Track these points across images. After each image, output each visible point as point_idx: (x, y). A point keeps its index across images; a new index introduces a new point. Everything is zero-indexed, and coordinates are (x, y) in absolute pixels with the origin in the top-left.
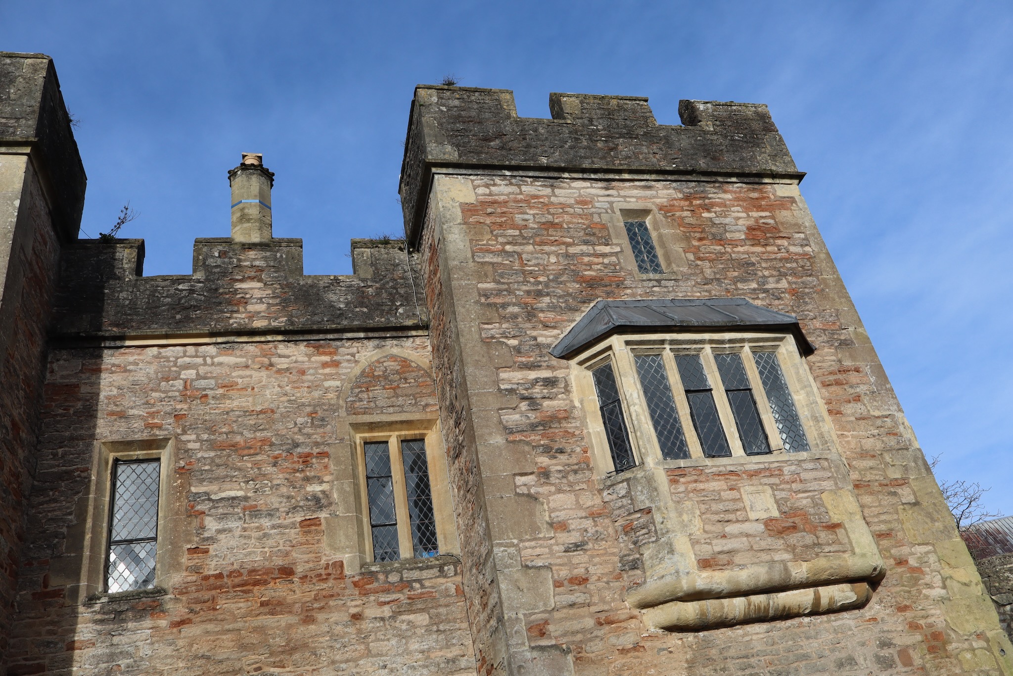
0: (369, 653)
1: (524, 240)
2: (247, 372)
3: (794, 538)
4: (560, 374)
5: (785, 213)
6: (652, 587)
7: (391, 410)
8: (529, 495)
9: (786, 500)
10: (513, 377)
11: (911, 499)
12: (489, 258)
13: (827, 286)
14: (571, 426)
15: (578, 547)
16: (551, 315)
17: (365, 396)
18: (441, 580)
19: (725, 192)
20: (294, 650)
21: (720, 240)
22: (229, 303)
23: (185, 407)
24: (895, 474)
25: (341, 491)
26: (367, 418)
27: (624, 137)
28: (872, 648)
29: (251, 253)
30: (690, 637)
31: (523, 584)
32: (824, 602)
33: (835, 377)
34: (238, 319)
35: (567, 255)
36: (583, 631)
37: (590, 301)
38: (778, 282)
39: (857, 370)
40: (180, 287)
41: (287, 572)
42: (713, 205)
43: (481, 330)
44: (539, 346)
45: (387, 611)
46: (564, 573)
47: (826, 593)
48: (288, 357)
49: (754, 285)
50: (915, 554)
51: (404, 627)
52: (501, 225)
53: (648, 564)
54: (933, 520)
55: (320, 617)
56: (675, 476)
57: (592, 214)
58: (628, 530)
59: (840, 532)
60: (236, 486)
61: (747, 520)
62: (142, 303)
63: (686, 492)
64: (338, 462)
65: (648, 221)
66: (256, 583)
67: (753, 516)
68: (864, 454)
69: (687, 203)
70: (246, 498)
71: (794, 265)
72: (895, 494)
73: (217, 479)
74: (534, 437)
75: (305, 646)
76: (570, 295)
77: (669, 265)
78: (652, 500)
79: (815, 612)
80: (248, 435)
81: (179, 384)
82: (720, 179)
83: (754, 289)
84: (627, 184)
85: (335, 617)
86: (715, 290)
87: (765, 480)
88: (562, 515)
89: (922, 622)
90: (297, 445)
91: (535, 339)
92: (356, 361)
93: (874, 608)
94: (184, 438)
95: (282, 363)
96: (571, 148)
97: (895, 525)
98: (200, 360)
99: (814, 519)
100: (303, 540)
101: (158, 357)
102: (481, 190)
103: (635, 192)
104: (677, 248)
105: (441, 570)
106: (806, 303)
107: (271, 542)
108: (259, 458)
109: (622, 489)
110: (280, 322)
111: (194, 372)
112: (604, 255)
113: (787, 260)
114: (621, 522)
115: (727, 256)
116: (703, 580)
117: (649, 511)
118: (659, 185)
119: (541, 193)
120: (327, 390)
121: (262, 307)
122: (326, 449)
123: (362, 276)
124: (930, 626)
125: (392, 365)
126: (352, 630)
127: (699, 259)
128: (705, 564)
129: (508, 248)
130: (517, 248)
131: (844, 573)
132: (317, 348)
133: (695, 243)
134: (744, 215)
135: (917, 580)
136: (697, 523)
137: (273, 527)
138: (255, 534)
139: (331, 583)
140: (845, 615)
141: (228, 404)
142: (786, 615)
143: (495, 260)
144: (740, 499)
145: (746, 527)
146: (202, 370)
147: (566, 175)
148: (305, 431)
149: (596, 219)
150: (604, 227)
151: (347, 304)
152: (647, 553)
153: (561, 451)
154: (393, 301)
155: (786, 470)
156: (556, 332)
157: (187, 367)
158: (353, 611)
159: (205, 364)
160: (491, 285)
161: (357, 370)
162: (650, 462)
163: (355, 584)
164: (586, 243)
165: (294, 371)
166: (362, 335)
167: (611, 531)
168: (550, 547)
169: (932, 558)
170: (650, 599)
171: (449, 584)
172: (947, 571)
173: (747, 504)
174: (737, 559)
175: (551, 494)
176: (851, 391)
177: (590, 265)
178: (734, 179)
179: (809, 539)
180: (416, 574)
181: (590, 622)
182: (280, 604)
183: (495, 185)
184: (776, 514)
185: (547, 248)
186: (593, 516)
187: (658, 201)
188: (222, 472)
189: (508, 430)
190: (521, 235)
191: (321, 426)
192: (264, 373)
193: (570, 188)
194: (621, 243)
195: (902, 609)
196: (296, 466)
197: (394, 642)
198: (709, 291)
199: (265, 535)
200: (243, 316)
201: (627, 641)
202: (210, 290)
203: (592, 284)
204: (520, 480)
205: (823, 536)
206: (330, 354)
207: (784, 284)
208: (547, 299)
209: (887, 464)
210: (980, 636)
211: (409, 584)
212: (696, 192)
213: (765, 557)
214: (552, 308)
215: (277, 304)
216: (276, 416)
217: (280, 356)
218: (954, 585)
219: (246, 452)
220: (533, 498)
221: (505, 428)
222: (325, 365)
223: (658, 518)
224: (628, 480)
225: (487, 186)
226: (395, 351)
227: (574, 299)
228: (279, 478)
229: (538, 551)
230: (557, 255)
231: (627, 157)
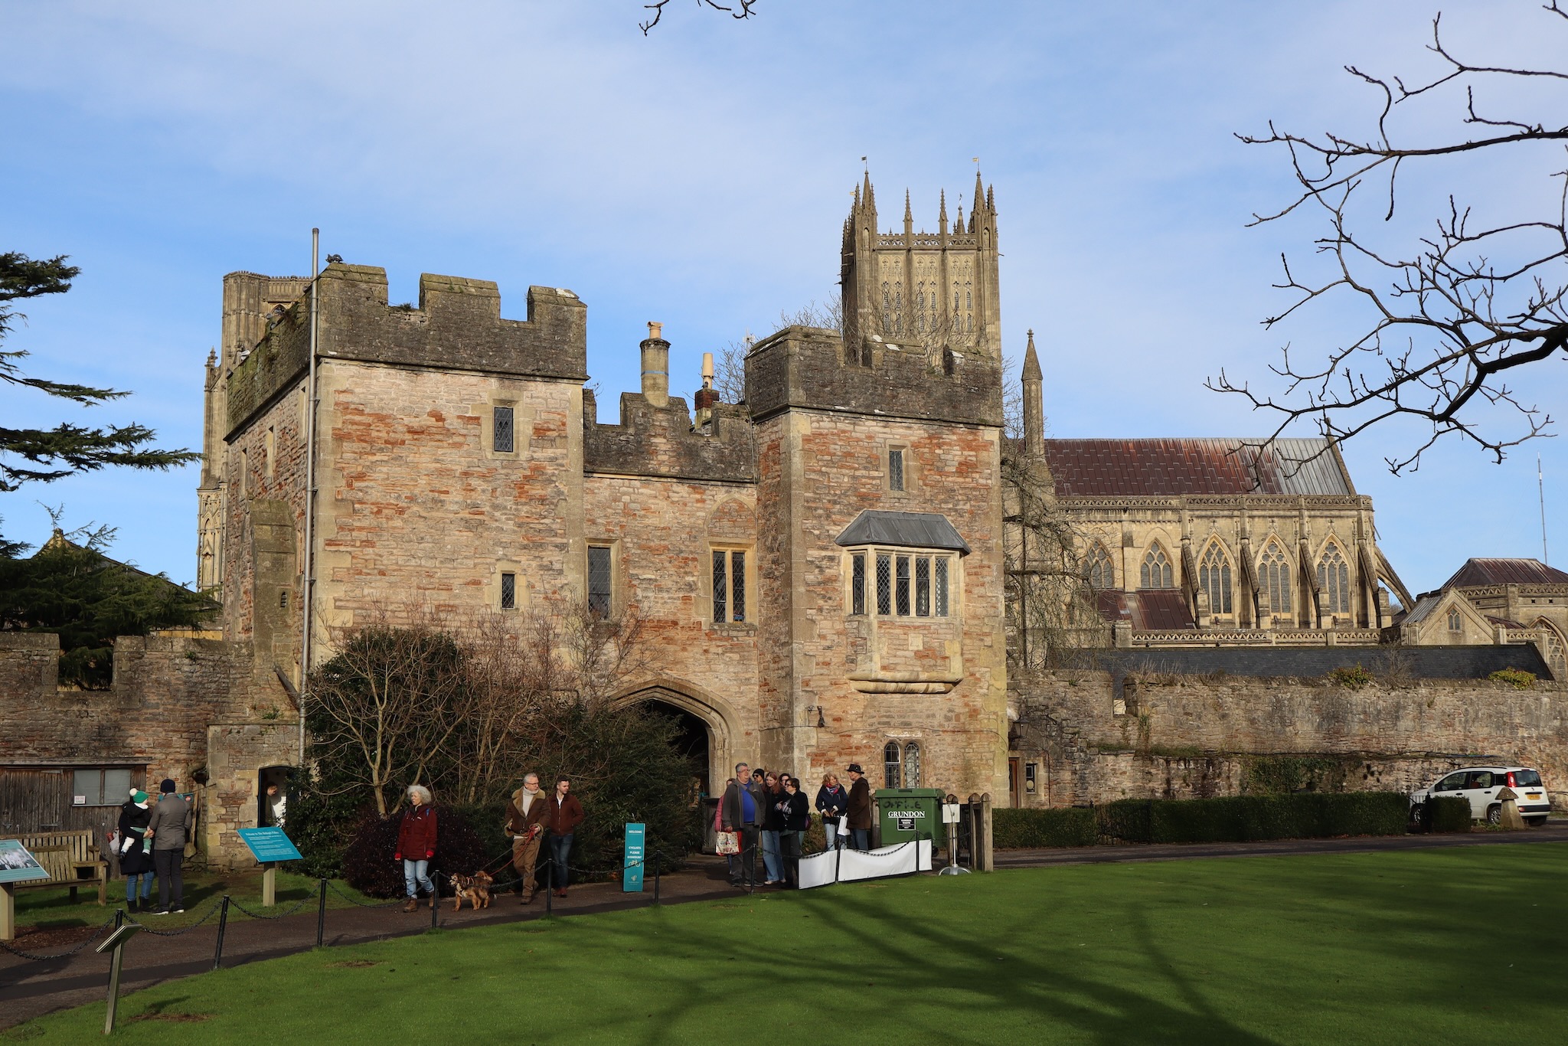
0: (710, 670)
1: (831, 464)
2: (657, 501)
3: (926, 661)
4: (836, 554)
5: (985, 454)
6: (858, 673)
7: (731, 535)
8: (812, 620)
9: (928, 642)
10: (814, 554)
11: (989, 644)
12: (813, 476)
13: (991, 509)
14: (836, 585)
15: (829, 648)
16: (838, 517)
17: (717, 524)
18: (747, 638)
19: (954, 434)
20: (677, 663)
21: (941, 472)
22: (648, 453)
23: (625, 520)
24: (986, 630)
25: (703, 582)
26: (718, 539)
27: (904, 387)
28: (945, 712)
29: (660, 415)
30: (868, 695)
31: (803, 663)
32: (930, 690)
33: (975, 570)
34: (652, 465)
35: (854, 477)
36: (824, 686)
37: (860, 509)
38: (964, 505)
39: (989, 567)
40: (621, 438)
41: (675, 623)
42: (944, 444)
43: (802, 523)
44: (829, 535)
45: (720, 650)
46: (821, 659)
47: (932, 686)
48: (678, 493)
49: (951, 506)
50: (979, 671)
51: (728, 659)
52: (822, 451)
53: (859, 663)
54: (996, 656)
55: (689, 648)
56: (881, 624)
57: (872, 447)
58: (853, 644)
59: (947, 661)
60: (651, 572)
61: (908, 650)
62: (602, 448)
63: (885, 633)
64: (702, 566)
65: (903, 452)
66: (661, 627)
67: (910, 648)
68: (975, 617)
69: (929, 441)
70: (656, 580)
71: (978, 493)
72: (982, 640)
73: (642, 567)
74: (819, 590)
75: (682, 662)
76: (850, 504)
77: (907, 487)
78: (868, 635)
79: (925, 693)
80: (657, 542)
81: (621, 505)
82: (953, 425)
83: (950, 509)
84: (898, 424)
85: (696, 650)
86: (929, 507)
87: (921, 632)
88: (824, 632)
89: (971, 704)
90: (681, 552)
91: (828, 531)
92: (715, 501)
93: (952, 694)
94: (625, 540)
95: (675, 497)
96: (871, 394)
97: (978, 657)
98: (631, 490)
99: (937, 653)
100: (682, 607)
101: (610, 485)
102: (815, 425)
103: (901, 431)
104: (915, 476)
105: (748, 633)
106: (976, 521)
107: (668, 606)
108: (662, 557)
109: (855, 624)
110: (675, 470)
111: (628, 497)
112: (874, 478)
113: (974, 489)
114: (850, 640)
115: (941, 484)
116: (881, 675)
117: (866, 639)
118: (916, 426)
119: (847, 429)
120: (698, 518)
121: (665, 458)
122: (696, 556)
123: (723, 440)
124: (974, 706)
125: (734, 506)
126: (704, 657)
127: (926, 485)
128: (884, 668)
129: (823, 469)
130: (828, 470)
131: (943, 679)
132: (694, 488)
133: (926, 473)
134: (960, 453)
135: (977, 684)
136: (886, 648)
137: (669, 598)
138: (660, 601)
139: (695, 632)
140: (938, 695)
141: (647, 521)
142: (912, 692)
143: (815, 477)
144: (907, 640)
145: (906, 653)
146: (633, 497)
147: (864, 417)
148: (686, 543)
149: (875, 452)
150: (878, 458)
151: (713, 460)
152: (859, 658)
153: (830, 598)
154: (739, 461)
155: (932, 627)
156: (839, 528)
157: (625, 494)
158: (705, 648)
159: (634, 493)
160: (811, 495)
161: (715, 508)
162: (872, 616)
163: (706, 634)
164: (865, 468)
165: (681, 503)
166: (720, 483)
167: (845, 642)
168: (817, 646)
169: (988, 675)
170: (856, 678)
171: (751, 640)
172: (992, 682)
173: (910, 642)
174: (898, 668)
175: (821, 620)
176: (981, 579)
177: (864, 485)
178: (961, 425)
179: (932, 662)
180: (735, 633)
181: (827, 683)
182: (671, 639)
183: (823, 421)
184: (921, 648)
185: (844, 471)
186: (839, 634)
187: (912, 438)
188: (644, 563)
189: (808, 585)
190: (831, 460)
191: (694, 541)
192: (665, 503)
193: (864, 426)
194: (884, 471)
195: (964, 696)
196: (681, 564)
197: (722, 666)
198: (924, 508)
199: (665, 602)
200: (655, 463)
201: (842, 693)
202: (637, 442)
203: (863, 498)
204: (809, 611)
205: (939, 662)
206: (701, 493)
207: (968, 507)
208: (838, 506)
209: (984, 624)
210: (995, 713)
211: (731, 638)
212: (936, 433)
213: (911, 668)
214: (840, 512)
215: (674, 457)
216: (672, 532)
217: (674, 492)
218: (993, 689)
219: (656, 552)
220: (813, 621)
221: (806, 583)
222: (698, 501)
223: (869, 644)
224: (859, 621)
225: (818, 421)
226: (737, 496)
227: (852, 507)
228: (672, 570)
229: (811, 647)
230: (849, 476)
231: (902, 404)
